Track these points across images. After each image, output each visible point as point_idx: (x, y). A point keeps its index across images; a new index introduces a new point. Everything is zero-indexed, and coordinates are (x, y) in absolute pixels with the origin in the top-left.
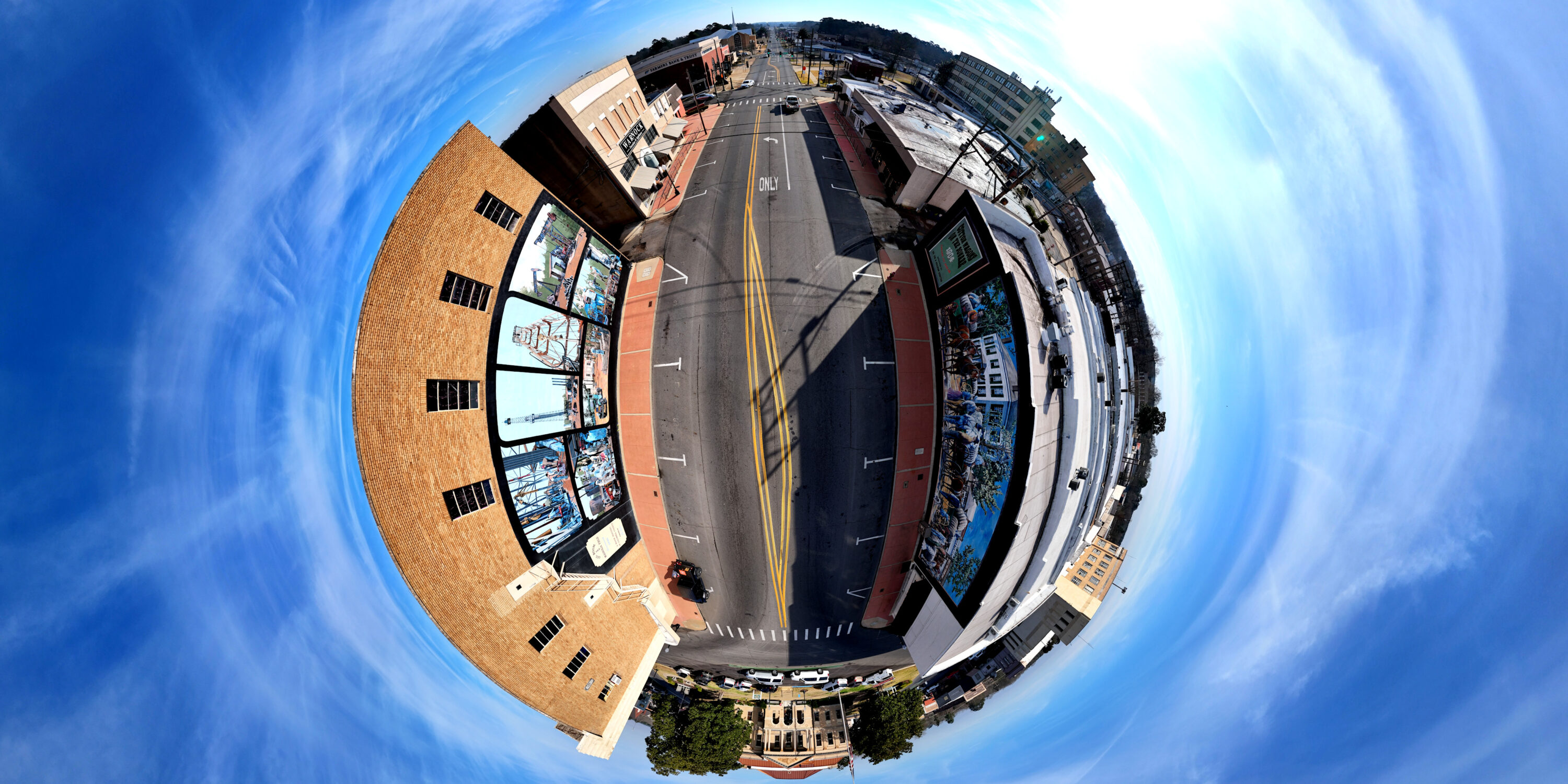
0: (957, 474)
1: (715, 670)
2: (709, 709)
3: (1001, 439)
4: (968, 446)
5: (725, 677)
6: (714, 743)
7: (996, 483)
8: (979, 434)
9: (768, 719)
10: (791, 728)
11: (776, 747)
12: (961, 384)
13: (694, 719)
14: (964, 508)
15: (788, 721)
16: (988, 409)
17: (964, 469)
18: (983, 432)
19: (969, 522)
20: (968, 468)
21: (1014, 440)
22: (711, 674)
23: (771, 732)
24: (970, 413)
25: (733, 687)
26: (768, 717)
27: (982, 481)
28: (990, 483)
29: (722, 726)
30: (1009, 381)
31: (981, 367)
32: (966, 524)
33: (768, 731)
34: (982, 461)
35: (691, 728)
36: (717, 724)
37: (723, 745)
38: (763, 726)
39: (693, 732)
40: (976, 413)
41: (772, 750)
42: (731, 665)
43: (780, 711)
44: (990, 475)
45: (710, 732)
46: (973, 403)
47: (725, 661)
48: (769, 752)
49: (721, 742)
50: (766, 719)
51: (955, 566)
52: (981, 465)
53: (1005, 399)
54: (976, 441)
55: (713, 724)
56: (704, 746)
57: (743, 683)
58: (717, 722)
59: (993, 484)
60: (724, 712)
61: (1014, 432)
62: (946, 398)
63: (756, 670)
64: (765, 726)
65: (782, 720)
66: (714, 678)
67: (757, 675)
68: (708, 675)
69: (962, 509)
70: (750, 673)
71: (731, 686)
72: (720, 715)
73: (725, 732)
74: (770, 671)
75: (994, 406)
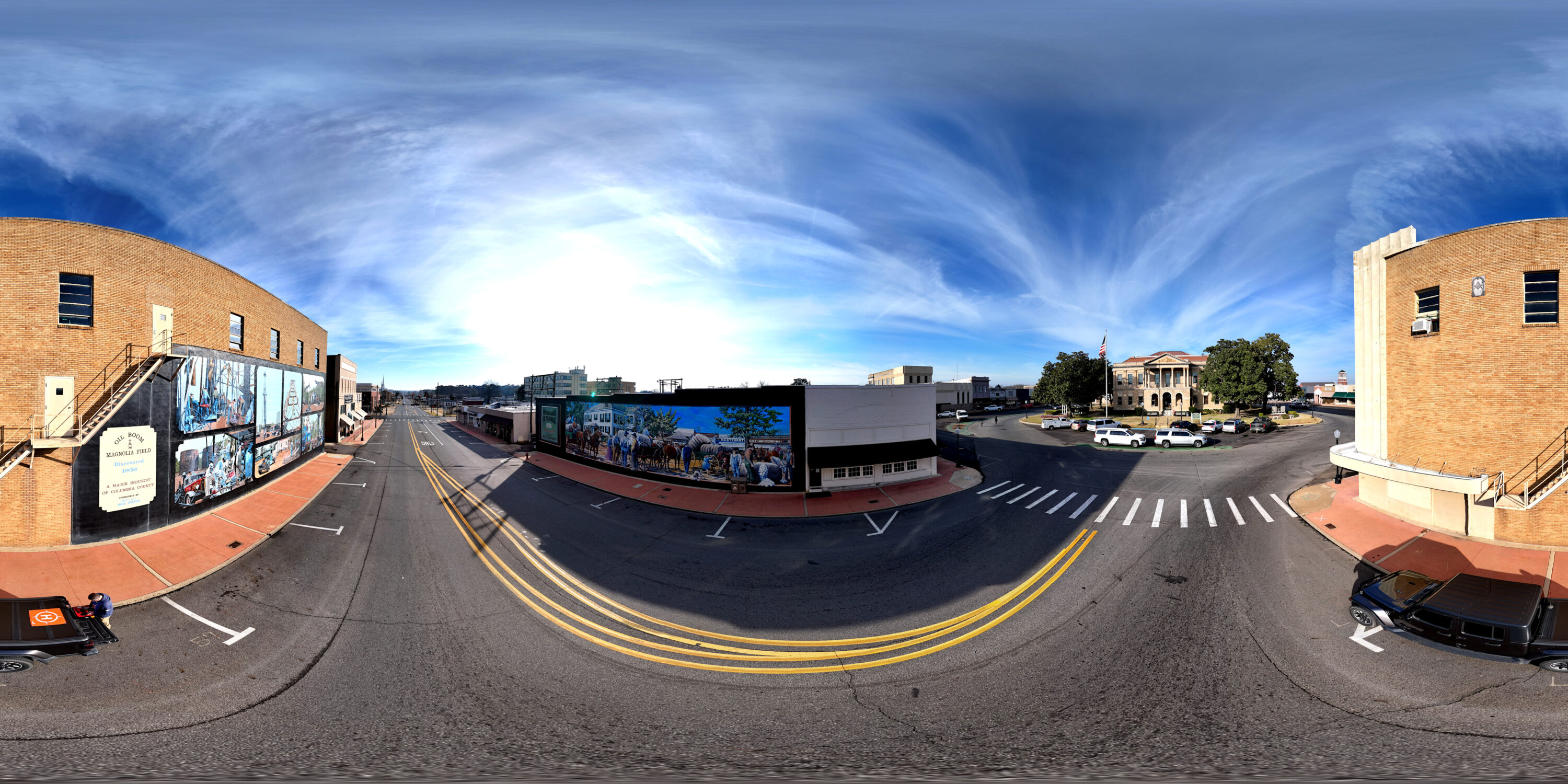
0: (662, 454)
1: (1250, 437)
2: (1246, 395)
3: (631, 415)
4: (639, 443)
5: (1236, 432)
6: (1234, 363)
7: (656, 415)
8: (631, 433)
9: (1186, 398)
10: (1164, 390)
11: (1179, 371)
12: (604, 446)
13: (1258, 381)
14: (687, 441)
15: (1167, 397)
16: (616, 425)
17: (655, 446)
18: (628, 430)
19: (695, 433)
20: (654, 442)
21: (630, 405)
22: (1254, 432)
23: (1182, 387)
24: (619, 441)
25: (1223, 421)
26: (1187, 400)
27: (658, 428)
28: (658, 420)
29: (1229, 380)
30: (603, 409)
31: (596, 428)
32: (699, 435)
33: (1186, 386)
34: (645, 430)
35: (1259, 371)
36: (1234, 381)
37: (1224, 362)
38: (1191, 390)
39: (1256, 368)
40: (618, 435)
41: (1181, 369)
42: (1229, 448)
43: (1175, 407)
44: (653, 421)
45: (1240, 371)
46: (614, 437)
47: (1238, 452)
48: (1184, 367)
49: (1227, 364)
50: (1189, 398)
51: (751, 432)
52: (649, 430)
53: (611, 412)
54: (635, 435)
55: (1238, 380)
56: (1242, 358)
57: (1212, 429)
58: (1235, 384)
59: (657, 417)
60: (1230, 395)
61: (626, 406)
62: (611, 462)
63: (1193, 446)
64: (1189, 391)
65: (1173, 398)
66: (1249, 428)
67: (1191, 439)
68: (1257, 429)
69: (689, 443)
70: (1200, 441)
71: (1226, 423)
72: (1233, 390)
73: (1225, 375)
74: (1172, 446)
75: (615, 421)
